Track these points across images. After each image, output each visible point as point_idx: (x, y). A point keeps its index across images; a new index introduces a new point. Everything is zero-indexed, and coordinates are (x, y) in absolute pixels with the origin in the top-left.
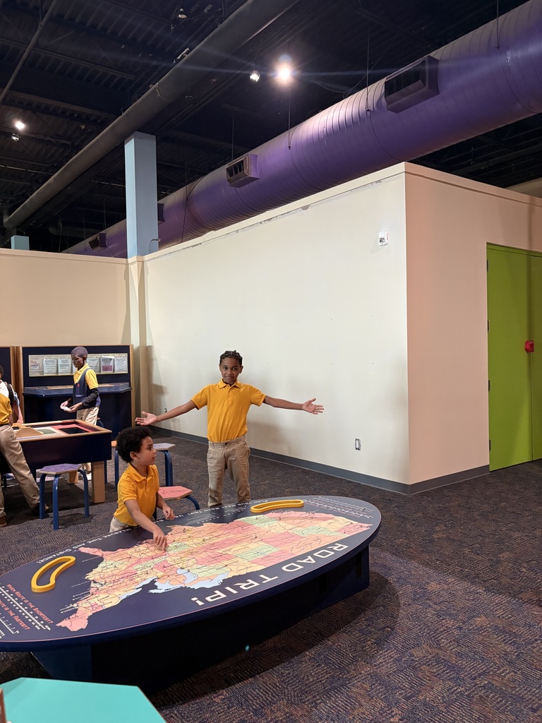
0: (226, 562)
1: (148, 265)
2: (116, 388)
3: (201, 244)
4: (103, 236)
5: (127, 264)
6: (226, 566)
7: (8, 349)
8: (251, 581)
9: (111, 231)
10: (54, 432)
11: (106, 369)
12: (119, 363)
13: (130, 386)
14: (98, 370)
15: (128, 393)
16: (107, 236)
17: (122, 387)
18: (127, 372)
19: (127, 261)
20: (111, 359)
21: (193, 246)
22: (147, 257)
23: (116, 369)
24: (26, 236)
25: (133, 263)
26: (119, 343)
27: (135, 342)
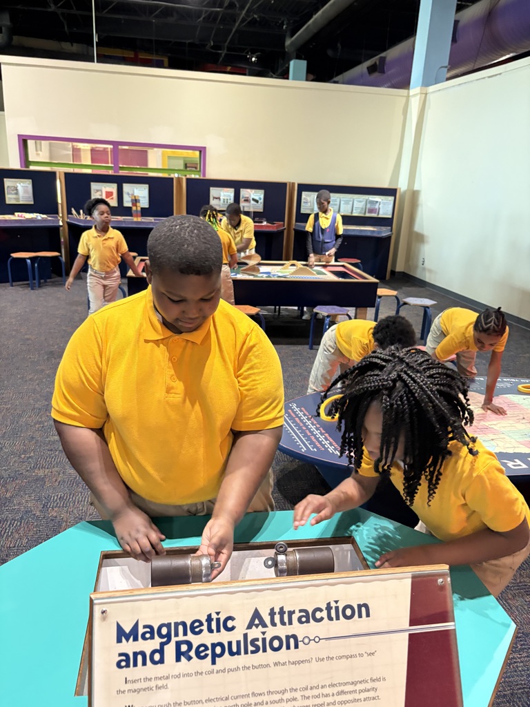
0: (492, 436)
1: (431, 98)
2: (379, 232)
3: (500, 74)
4: (383, 60)
5: (408, 97)
6: (492, 440)
7: (284, 185)
8: (519, 462)
9: (393, 53)
10: (326, 274)
11: (371, 211)
12: (384, 206)
13: (391, 231)
14: (364, 212)
15: (389, 238)
16: (388, 59)
17: (384, 232)
18: (390, 216)
19: (409, 93)
20: (377, 202)
21: (489, 77)
22: (431, 89)
23: (381, 212)
24: (304, 59)
25: (414, 95)
26: (386, 185)
27: (402, 186)
